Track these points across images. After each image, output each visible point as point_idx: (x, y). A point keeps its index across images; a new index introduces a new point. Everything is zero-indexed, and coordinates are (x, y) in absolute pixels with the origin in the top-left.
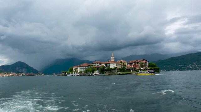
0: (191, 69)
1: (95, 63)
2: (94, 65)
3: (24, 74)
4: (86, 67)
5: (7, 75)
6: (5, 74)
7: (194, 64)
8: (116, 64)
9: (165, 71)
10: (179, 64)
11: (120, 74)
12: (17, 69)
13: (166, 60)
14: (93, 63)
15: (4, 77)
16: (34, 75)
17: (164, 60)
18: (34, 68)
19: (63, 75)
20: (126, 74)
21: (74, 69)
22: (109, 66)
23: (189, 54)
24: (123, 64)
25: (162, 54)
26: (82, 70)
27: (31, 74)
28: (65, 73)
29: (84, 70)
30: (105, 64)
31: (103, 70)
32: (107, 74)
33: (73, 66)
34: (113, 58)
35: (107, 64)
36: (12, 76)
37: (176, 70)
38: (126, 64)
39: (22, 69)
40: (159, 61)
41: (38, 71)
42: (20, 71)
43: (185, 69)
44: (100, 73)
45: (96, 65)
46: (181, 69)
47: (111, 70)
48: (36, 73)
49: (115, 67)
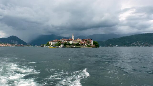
0: (135, 46)
1: (62, 40)
2: (61, 41)
3: (16, 45)
4: (56, 42)
5: (4, 45)
6: (3, 44)
7: (137, 43)
8: (74, 41)
9: (117, 46)
10: (127, 42)
11: (74, 47)
12: (11, 41)
13: (119, 38)
14: (61, 40)
15: (2, 46)
16: (24, 46)
17: (117, 39)
18: (24, 41)
19: (42, 47)
20: (77, 47)
21: (50, 43)
22: (69, 42)
23: (135, 35)
24: (79, 41)
25: (116, 34)
26: (54, 44)
27: (22, 45)
28: (43, 45)
29: (55, 44)
30: (67, 41)
31: (65, 45)
32: (67, 47)
33: (50, 41)
34: (73, 37)
35: (68, 41)
36: (8, 46)
37: (124, 46)
38: (81, 41)
39: (15, 41)
40: (113, 39)
41: (27, 43)
42: (13, 43)
43: (131, 46)
44: (64, 46)
45: (62, 41)
46: (128, 45)
47: (70, 44)
48: (25, 45)
49: (73, 43)
